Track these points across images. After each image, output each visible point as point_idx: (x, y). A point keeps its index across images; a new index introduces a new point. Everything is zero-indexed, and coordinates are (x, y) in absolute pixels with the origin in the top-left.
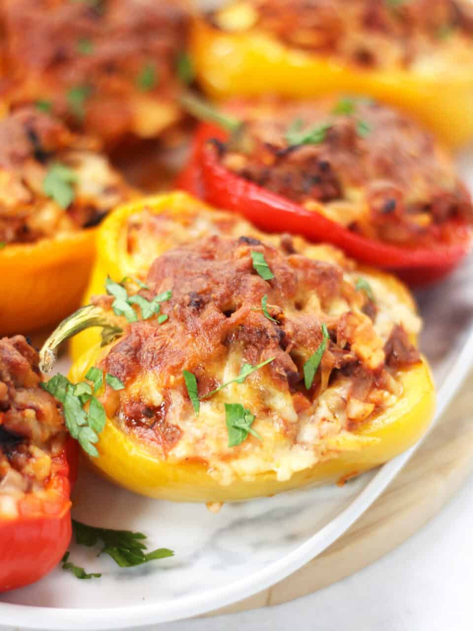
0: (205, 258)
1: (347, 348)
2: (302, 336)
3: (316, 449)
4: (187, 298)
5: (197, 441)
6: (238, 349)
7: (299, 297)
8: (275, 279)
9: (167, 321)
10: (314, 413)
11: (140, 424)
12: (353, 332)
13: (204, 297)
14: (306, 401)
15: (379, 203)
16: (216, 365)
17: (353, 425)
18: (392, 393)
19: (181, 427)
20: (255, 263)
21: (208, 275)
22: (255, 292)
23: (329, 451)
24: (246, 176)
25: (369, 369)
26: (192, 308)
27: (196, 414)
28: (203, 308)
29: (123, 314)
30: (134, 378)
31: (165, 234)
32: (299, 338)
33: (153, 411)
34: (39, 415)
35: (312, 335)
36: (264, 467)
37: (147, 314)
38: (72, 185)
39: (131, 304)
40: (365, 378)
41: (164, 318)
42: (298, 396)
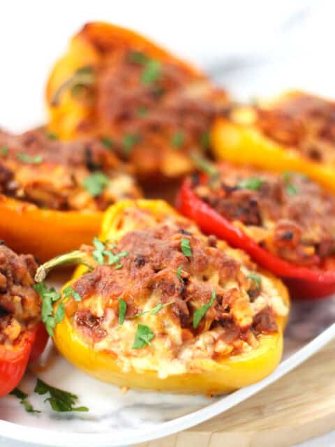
0: (156, 237)
1: (228, 310)
2: (198, 294)
3: (188, 364)
4: (135, 257)
5: (114, 341)
6: (157, 293)
7: (207, 273)
8: (193, 258)
9: (121, 269)
10: (194, 343)
11: (85, 324)
12: (234, 301)
13: (146, 259)
14: (191, 335)
15: (281, 233)
16: (141, 300)
17: (216, 356)
18: (250, 344)
19: (108, 331)
20: (183, 245)
21: (152, 246)
22: (176, 261)
23: (196, 368)
24: (205, 200)
25: (239, 326)
26: (136, 263)
27: (119, 326)
28: (144, 265)
29: (97, 259)
30: (89, 296)
31: (141, 221)
32: (196, 295)
33: (94, 319)
34: (23, 301)
35: (205, 296)
36: (152, 367)
37: (111, 262)
38: (104, 187)
39: (103, 255)
40: (234, 331)
41: (120, 266)
42: (186, 331)
